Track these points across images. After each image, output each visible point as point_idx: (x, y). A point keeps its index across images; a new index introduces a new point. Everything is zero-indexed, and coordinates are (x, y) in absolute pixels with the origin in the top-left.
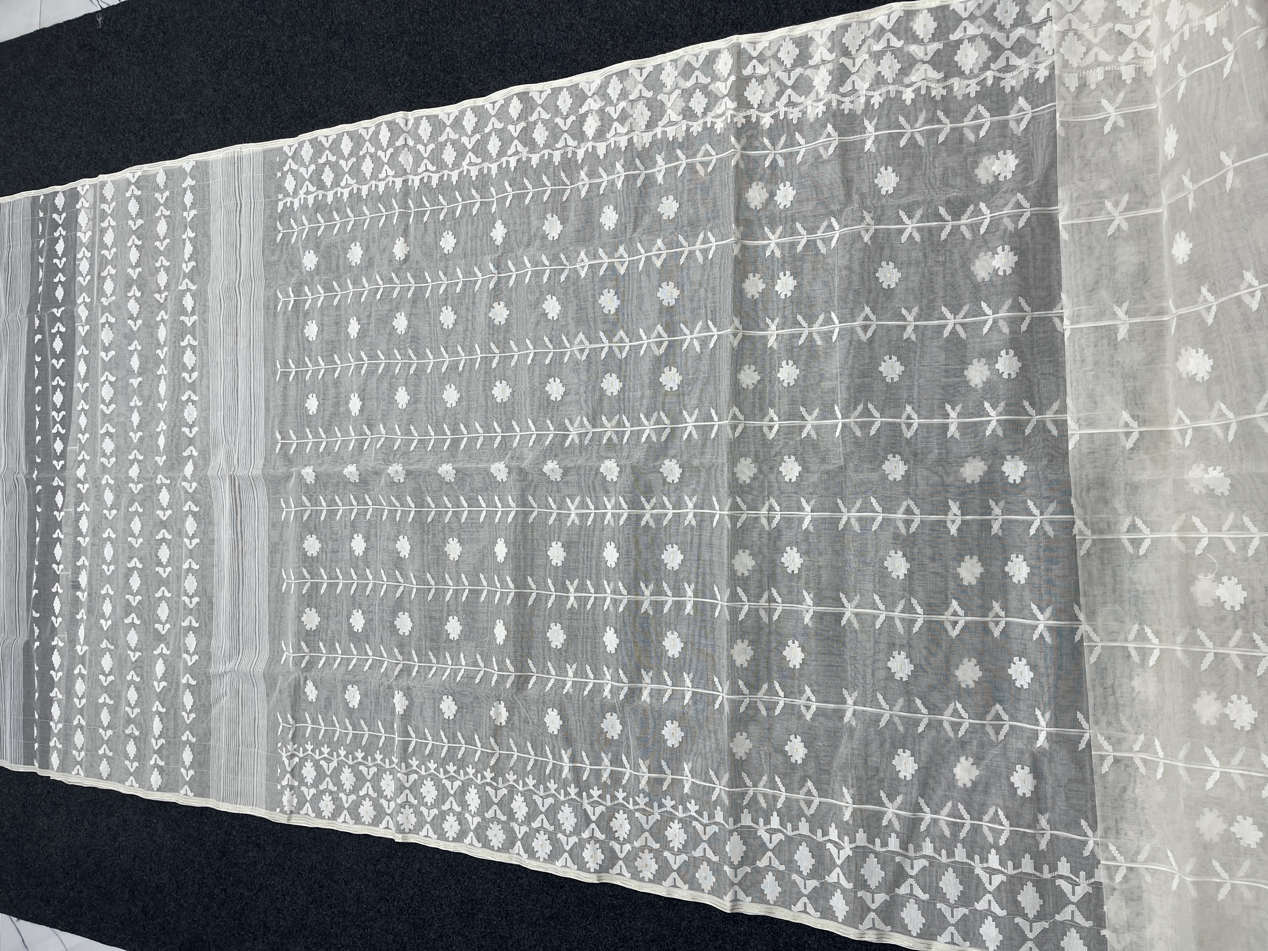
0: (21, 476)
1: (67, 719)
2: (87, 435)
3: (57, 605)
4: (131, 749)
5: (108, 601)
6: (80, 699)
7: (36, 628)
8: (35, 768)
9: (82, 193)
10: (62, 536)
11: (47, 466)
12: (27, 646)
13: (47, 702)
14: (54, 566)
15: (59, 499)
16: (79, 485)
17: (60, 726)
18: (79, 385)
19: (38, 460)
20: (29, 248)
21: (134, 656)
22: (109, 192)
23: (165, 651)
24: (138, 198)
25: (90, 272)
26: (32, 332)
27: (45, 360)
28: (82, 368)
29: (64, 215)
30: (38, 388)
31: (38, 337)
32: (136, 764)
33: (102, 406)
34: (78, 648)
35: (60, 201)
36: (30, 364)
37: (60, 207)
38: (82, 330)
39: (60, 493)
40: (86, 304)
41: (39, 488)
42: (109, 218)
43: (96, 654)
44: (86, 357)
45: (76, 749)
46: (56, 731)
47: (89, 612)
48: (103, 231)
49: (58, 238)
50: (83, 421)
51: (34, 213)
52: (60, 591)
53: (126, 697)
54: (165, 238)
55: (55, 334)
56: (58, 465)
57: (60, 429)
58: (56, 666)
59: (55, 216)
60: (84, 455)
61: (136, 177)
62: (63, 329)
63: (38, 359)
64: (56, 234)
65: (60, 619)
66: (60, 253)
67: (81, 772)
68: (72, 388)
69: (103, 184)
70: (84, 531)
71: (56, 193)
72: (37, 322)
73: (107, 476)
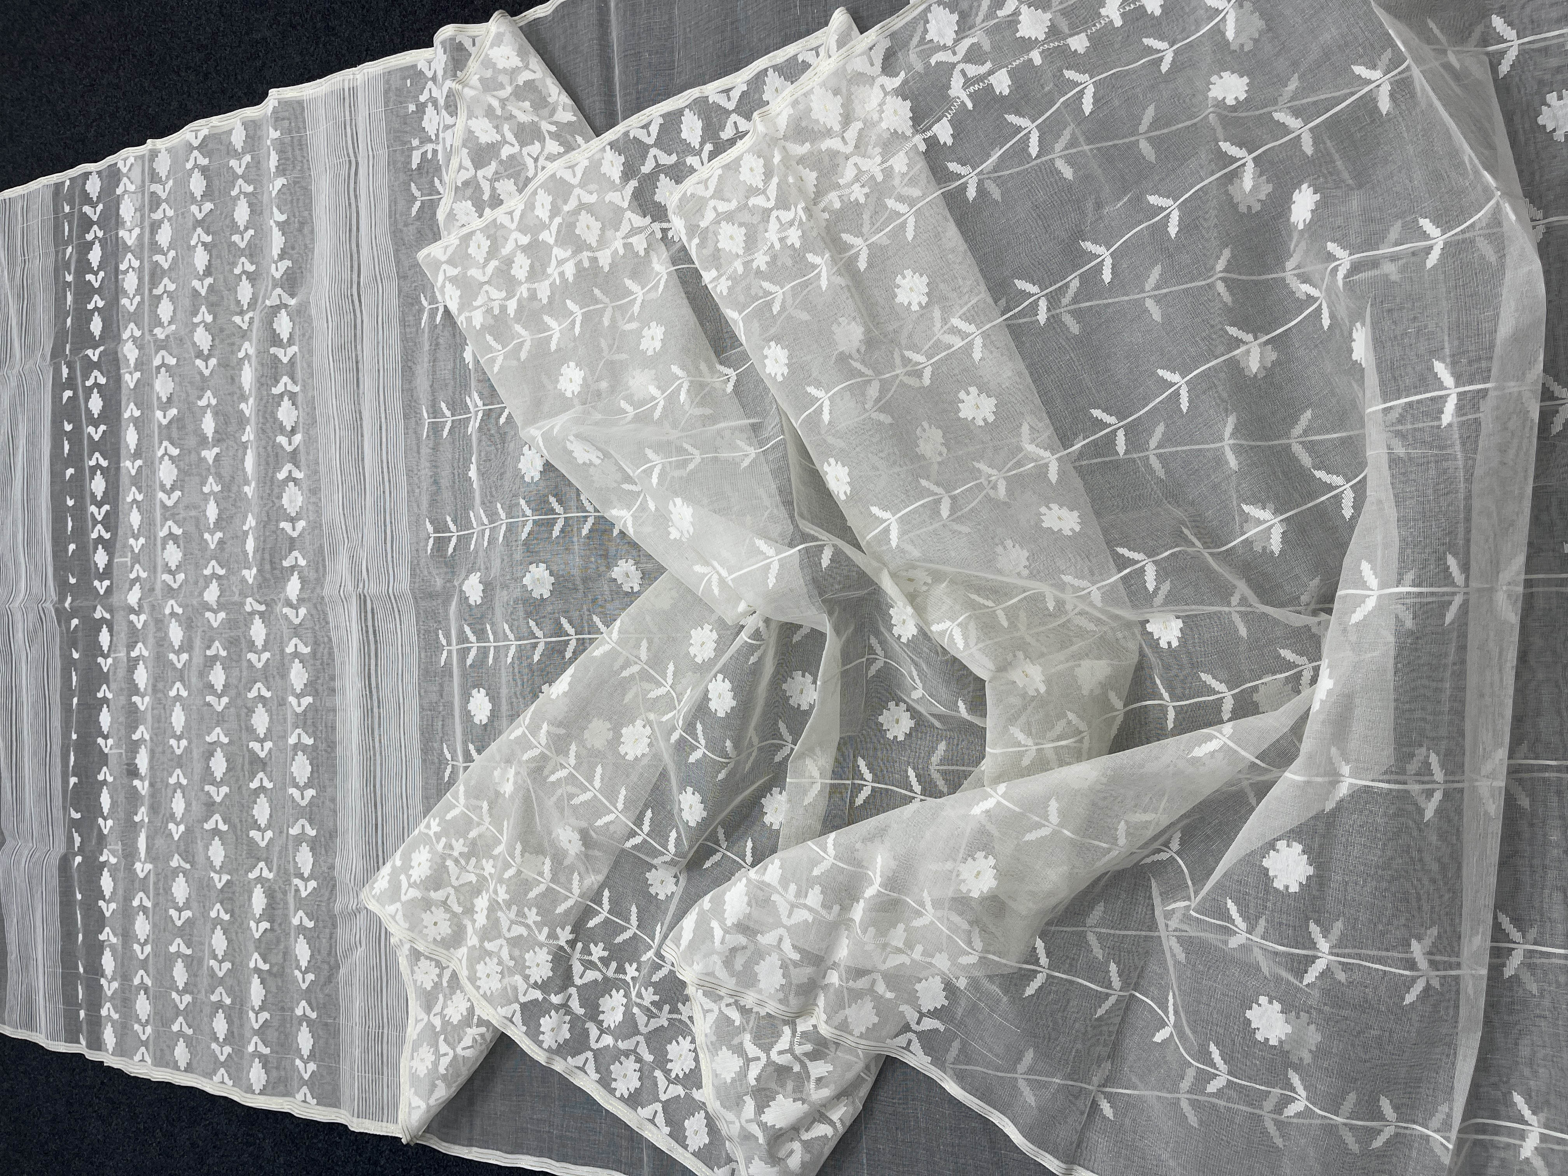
0: (49, 606)
1: (124, 975)
2: (142, 540)
3: (105, 800)
4: (220, 1025)
5: (179, 794)
6: (142, 945)
7: (76, 835)
8: (80, 1048)
9: (124, 170)
10: (110, 696)
11: (85, 590)
12: (65, 862)
13: (96, 949)
14: (100, 741)
15: (104, 638)
16: (133, 617)
17: (115, 985)
18: (128, 464)
19: (73, 581)
20: (51, 261)
21: (220, 881)
22: (163, 165)
23: (266, 874)
24: (204, 170)
25: (139, 290)
26: (58, 386)
27: (78, 429)
28: (131, 437)
29: (100, 207)
30: (70, 471)
31: (68, 394)
32: (228, 1050)
33: (161, 495)
34: (138, 866)
35: (93, 187)
36: (58, 434)
37: (94, 196)
38: (130, 379)
39: (105, 629)
40: (134, 339)
41: (75, 622)
42: (164, 205)
43: (165, 877)
44: (136, 421)
45: (139, 1021)
46: (109, 993)
47: (154, 809)
48: (155, 226)
49: (92, 243)
50: (135, 518)
51: (57, 209)
52: (110, 779)
53: (210, 945)
54: (247, 228)
55: (91, 389)
56: (101, 587)
57: (103, 533)
58: (107, 894)
59: (87, 209)
60: (138, 571)
61: (200, 138)
62: (102, 380)
63: (68, 427)
64: (89, 237)
65: (110, 823)
66: (95, 265)
67: (147, 1058)
68: (118, 469)
69: (154, 154)
70: (142, 686)
71: (86, 175)
72: (65, 371)
73: (172, 602)
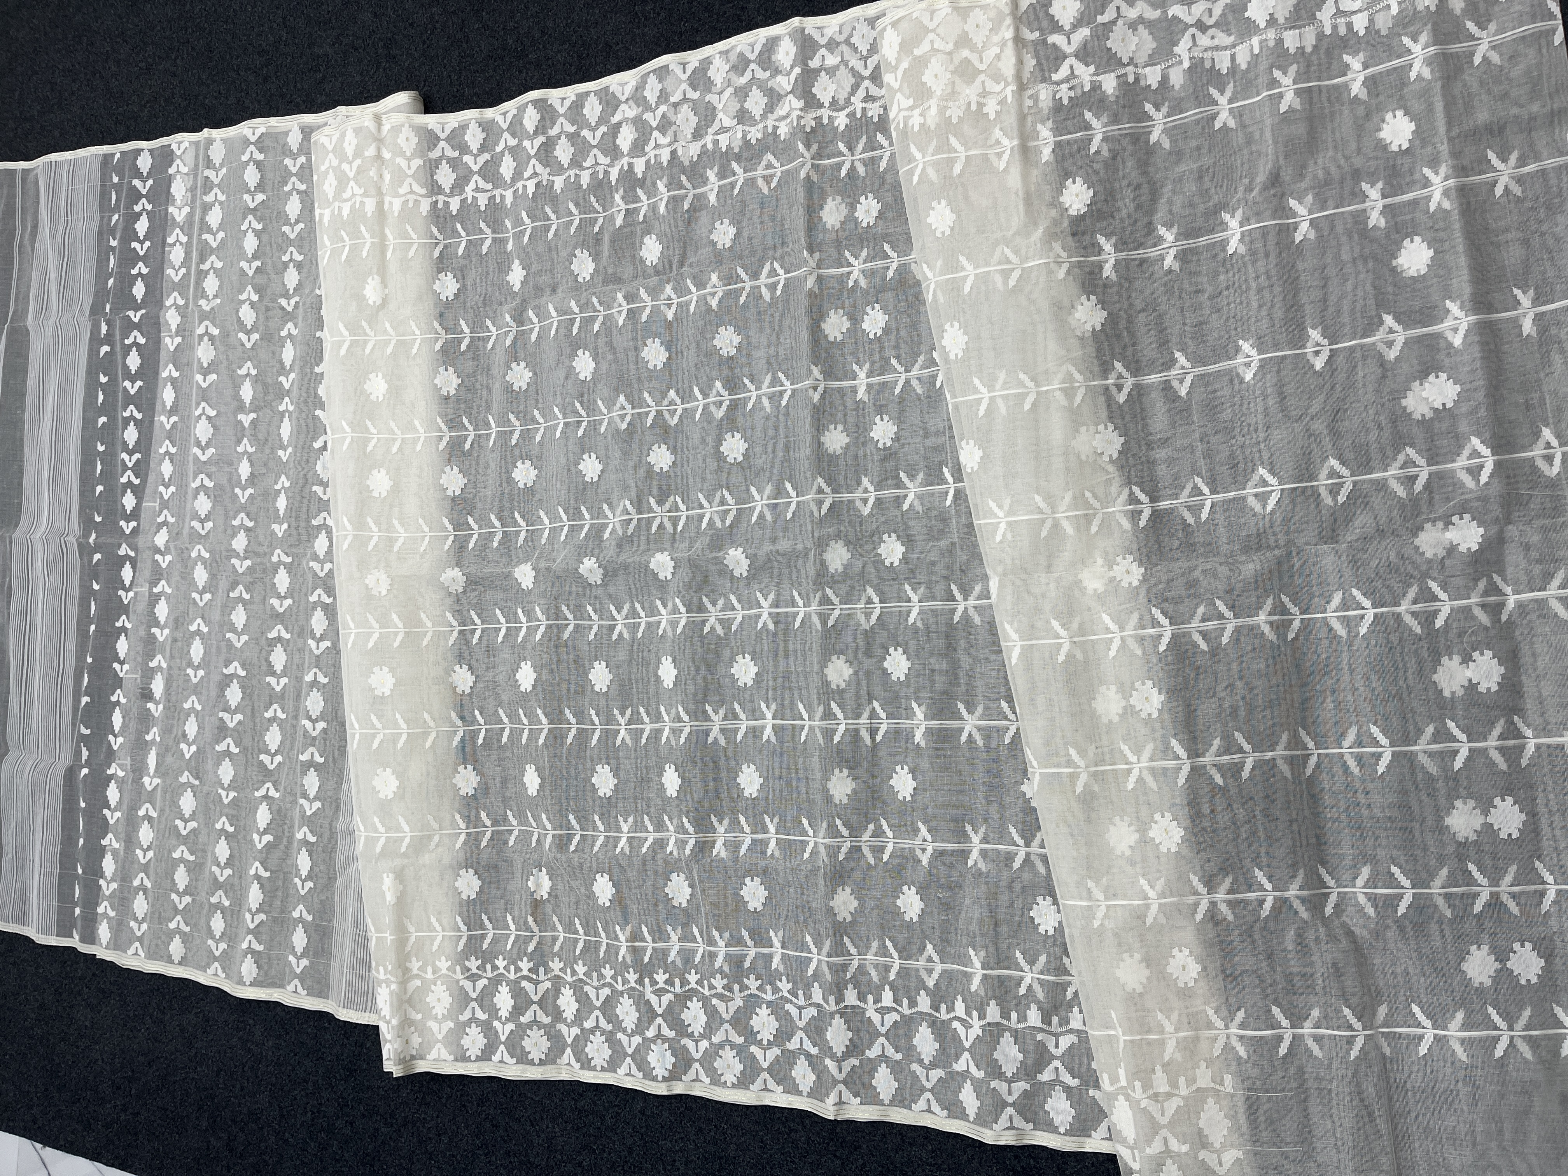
0: (72, 540)
1: (124, 876)
2: (172, 489)
3: (117, 719)
4: (218, 924)
5: (192, 718)
6: (145, 851)
7: (84, 749)
8: (74, 942)
9: (179, 153)
10: (129, 626)
11: (110, 527)
12: (71, 774)
13: (96, 853)
14: (116, 665)
15: (127, 573)
16: (158, 557)
17: (114, 885)
18: (163, 419)
19: (98, 519)
20: (95, 225)
21: (227, 797)
22: (217, 154)
23: (272, 793)
24: (259, 164)
25: (186, 262)
26: (96, 341)
27: (113, 381)
28: (168, 395)
29: (150, 182)
30: (102, 420)
31: (105, 349)
32: (223, 946)
33: (196, 450)
34: (146, 780)
35: (144, 163)
36: (92, 385)
37: (145, 171)
38: (170, 343)
39: (128, 566)
40: (178, 308)
41: (97, 556)
42: (216, 190)
43: (173, 792)
44: (173, 381)
45: (136, 919)
46: (107, 893)
47: (166, 731)
48: (207, 208)
49: (139, 215)
50: (167, 468)
51: (105, 177)
52: (123, 700)
53: (213, 853)
54: (297, 222)
55: (130, 347)
56: (128, 527)
57: (133, 478)
58: (113, 803)
59: (136, 183)
60: (166, 516)
61: (258, 134)
62: (142, 340)
63: (103, 379)
64: (137, 208)
65: (120, 740)
66: (141, 234)
67: (140, 952)
68: (152, 422)
69: (210, 142)
70: (162, 619)
71: (138, 151)
72: (104, 328)
73: (200, 547)
